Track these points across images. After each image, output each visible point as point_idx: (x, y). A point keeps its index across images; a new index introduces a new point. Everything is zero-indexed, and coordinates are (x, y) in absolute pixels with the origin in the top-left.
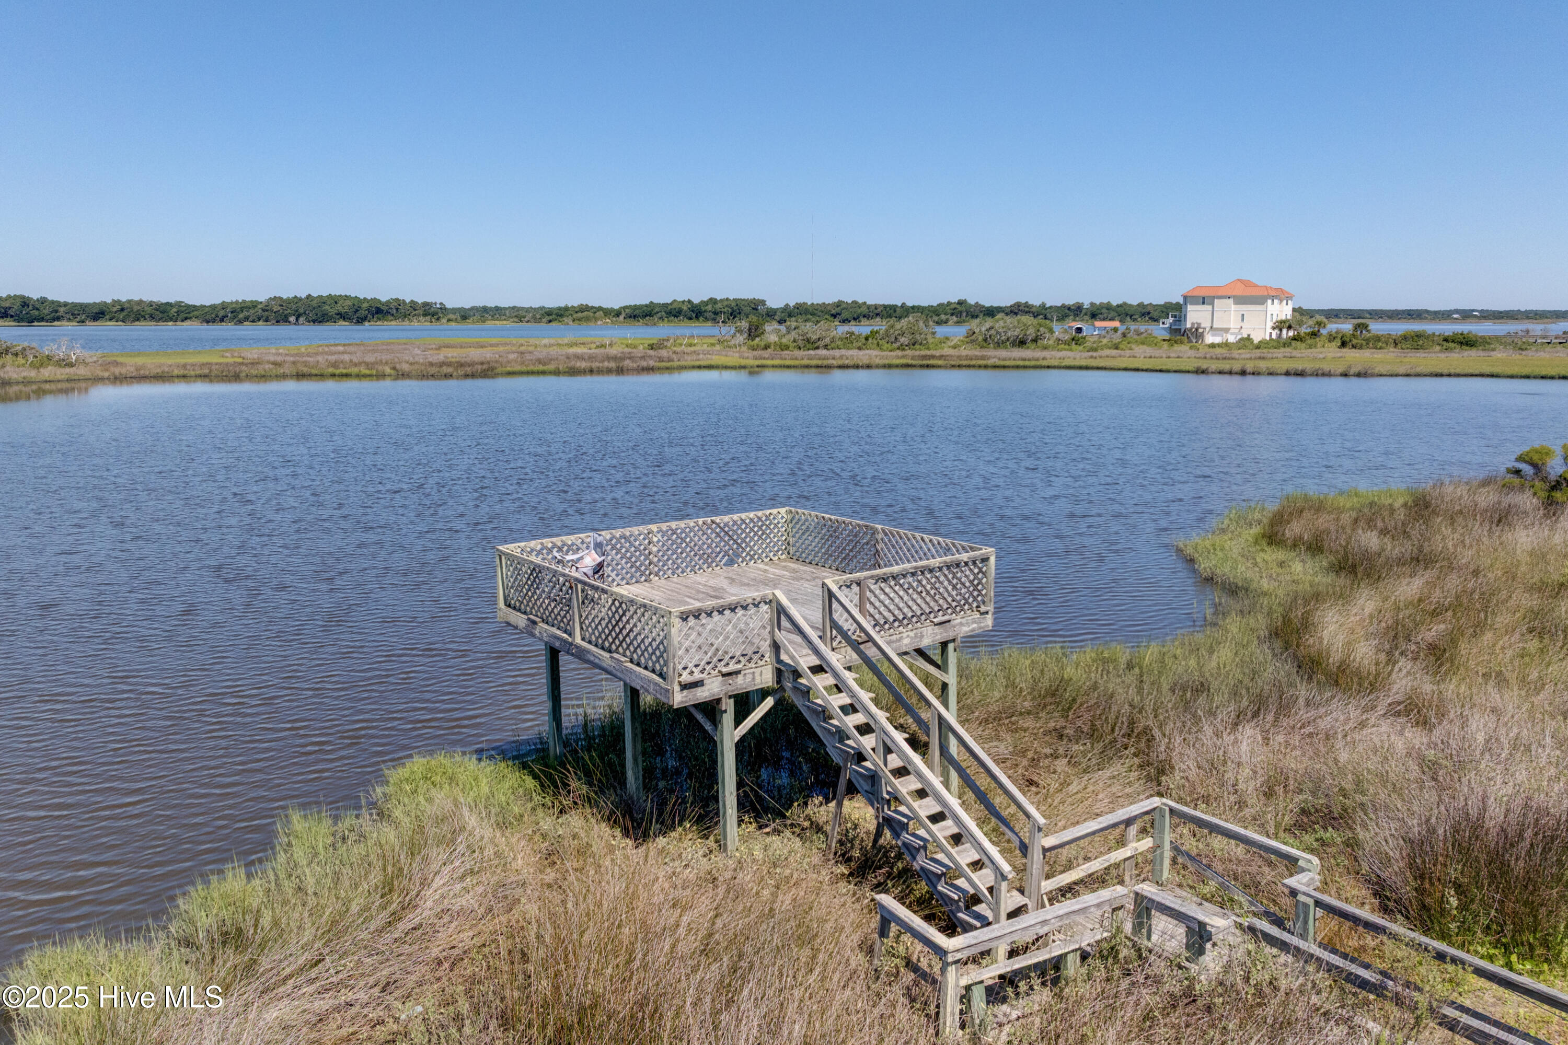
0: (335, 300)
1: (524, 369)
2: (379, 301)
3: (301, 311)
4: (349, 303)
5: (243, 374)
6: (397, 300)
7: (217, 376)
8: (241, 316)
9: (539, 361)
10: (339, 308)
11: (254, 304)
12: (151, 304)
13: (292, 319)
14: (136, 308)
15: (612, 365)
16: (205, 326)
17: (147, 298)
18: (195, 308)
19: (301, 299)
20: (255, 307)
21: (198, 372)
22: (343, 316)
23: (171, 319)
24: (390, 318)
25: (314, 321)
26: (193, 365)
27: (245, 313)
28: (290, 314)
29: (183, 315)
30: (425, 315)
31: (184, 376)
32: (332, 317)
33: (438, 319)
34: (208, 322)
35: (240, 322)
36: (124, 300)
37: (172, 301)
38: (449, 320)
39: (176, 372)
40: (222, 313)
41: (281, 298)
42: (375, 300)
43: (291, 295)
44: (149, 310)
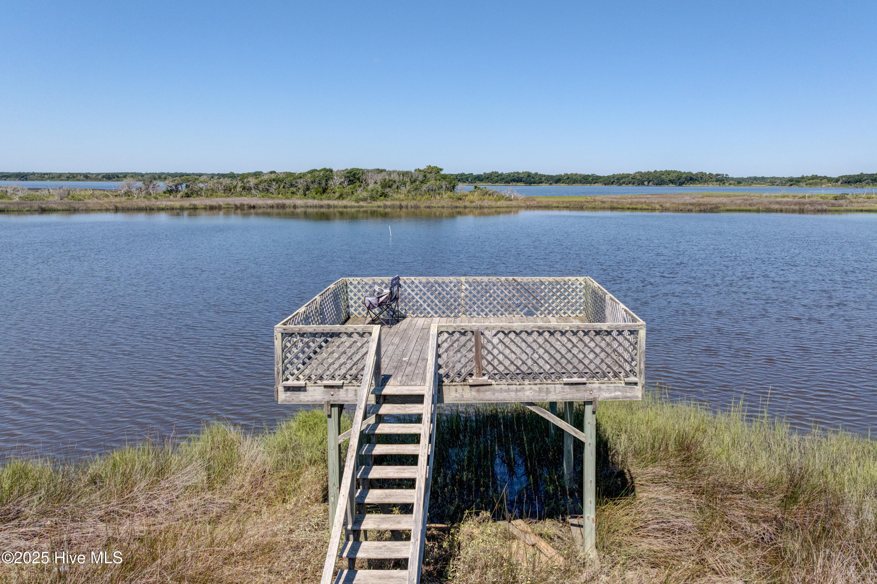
0: (668, 173)
1: (738, 208)
2: (692, 174)
3: (651, 179)
4: (676, 174)
5: (584, 207)
6: (702, 173)
7: (573, 207)
8: (621, 181)
9: (750, 205)
10: (670, 177)
11: (628, 176)
12: (581, 175)
13: (646, 183)
14: (574, 177)
15: (797, 207)
16: (604, 186)
17: (579, 172)
18: (600, 177)
19: (651, 173)
20: (628, 177)
21: (564, 205)
22: (672, 182)
23: (589, 183)
24: (697, 182)
25: (657, 184)
26: (564, 202)
27: (623, 180)
28: (645, 181)
29: (594, 181)
30: (717, 181)
31: (558, 207)
32: (666, 182)
33: (724, 183)
34: (605, 184)
35: (621, 184)
36: (569, 173)
37: (590, 174)
38: (730, 184)
39: (555, 205)
40: (612, 180)
41: (641, 172)
42: (690, 173)
43: (647, 171)
44: (579, 178)
